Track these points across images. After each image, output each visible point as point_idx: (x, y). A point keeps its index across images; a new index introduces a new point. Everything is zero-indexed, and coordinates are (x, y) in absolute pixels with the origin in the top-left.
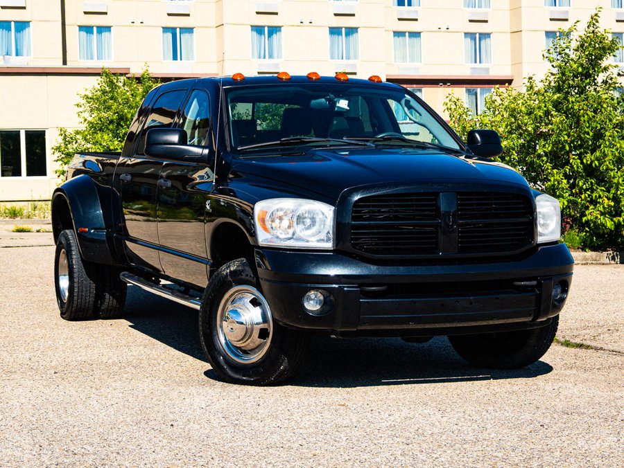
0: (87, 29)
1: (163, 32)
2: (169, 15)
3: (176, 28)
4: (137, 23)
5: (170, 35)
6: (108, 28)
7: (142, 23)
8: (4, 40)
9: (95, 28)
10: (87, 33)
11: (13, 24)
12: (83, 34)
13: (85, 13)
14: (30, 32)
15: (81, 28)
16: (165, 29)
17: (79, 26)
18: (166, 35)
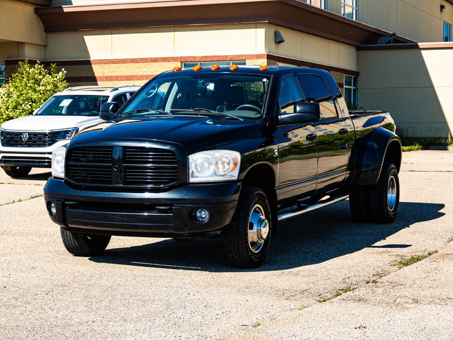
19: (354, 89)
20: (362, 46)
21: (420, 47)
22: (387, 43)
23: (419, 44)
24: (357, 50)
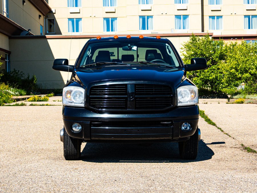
0: (213, 17)
1: (244, 17)
2: (247, 10)
3: (250, 16)
4: (233, 14)
5: (247, 19)
6: (221, 17)
7: (235, 14)
8: (178, 23)
9: (216, 17)
10: (213, 19)
11: (182, 16)
12: (211, 19)
13: (212, 11)
14: (189, 19)
15: (210, 17)
16: (245, 16)
17: (209, 16)
18: (245, 18)
19: (8, 62)
20: (12, 36)
21: (47, 37)
22: (26, 35)
23: (46, 35)
24: (9, 38)
